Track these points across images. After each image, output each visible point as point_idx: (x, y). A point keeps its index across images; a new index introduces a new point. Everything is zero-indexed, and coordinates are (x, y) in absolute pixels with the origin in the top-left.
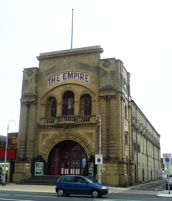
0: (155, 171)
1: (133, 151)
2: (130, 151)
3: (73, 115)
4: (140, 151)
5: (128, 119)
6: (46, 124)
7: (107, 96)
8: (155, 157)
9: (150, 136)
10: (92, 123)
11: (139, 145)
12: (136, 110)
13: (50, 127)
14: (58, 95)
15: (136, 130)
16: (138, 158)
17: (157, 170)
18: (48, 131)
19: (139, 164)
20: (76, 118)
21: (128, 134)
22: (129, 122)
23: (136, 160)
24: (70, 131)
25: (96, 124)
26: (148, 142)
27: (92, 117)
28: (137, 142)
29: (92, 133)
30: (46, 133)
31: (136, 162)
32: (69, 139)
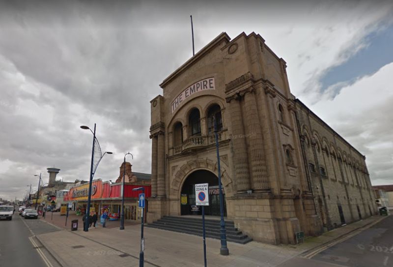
0: (364, 204)
1: (307, 176)
2: (301, 176)
3: (201, 135)
4: (326, 178)
5: (289, 125)
6: (175, 154)
7: (238, 94)
8: (360, 186)
9: (345, 156)
10: (223, 141)
11: (325, 168)
12: (308, 116)
13: (177, 157)
14: (182, 117)
15: (312, 144)
16: (324, 188)
17: (368, 202)
18: (177, 161)
19: (327, 198)
20: (204, 139)
21: (293, 149)
22: (293, 131)
23: (319, 190)
24: (199, 157)
25: (230, 140)
26: (344, 165)
27: (224, 133)
28: (317, 163)
29: (227, 155)
30: (175, 164)
31: (320, 194)
32: (200, 169)
